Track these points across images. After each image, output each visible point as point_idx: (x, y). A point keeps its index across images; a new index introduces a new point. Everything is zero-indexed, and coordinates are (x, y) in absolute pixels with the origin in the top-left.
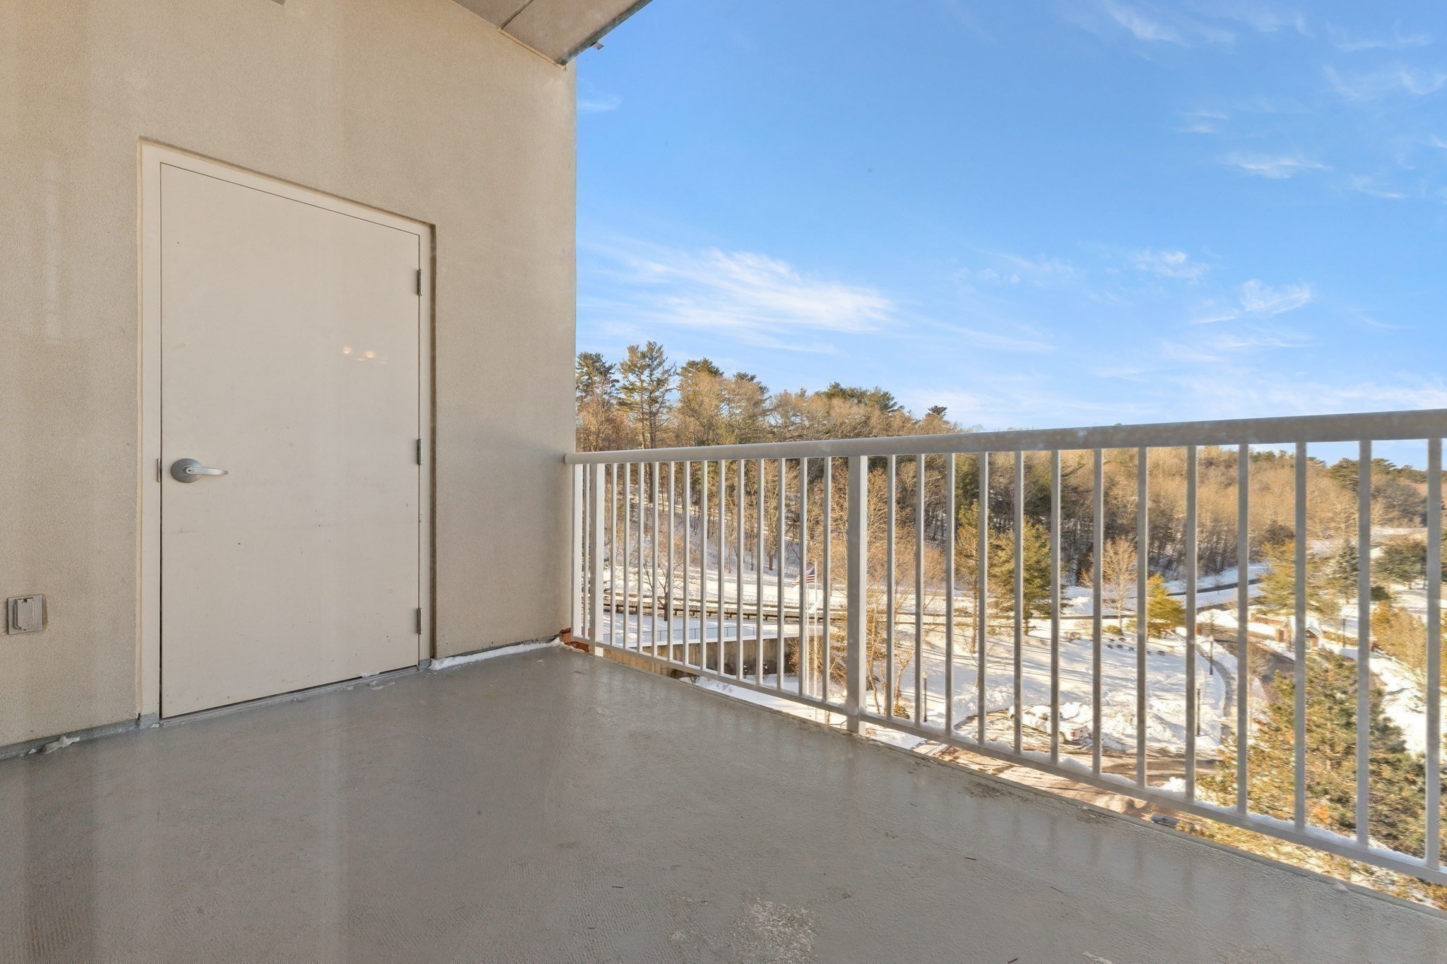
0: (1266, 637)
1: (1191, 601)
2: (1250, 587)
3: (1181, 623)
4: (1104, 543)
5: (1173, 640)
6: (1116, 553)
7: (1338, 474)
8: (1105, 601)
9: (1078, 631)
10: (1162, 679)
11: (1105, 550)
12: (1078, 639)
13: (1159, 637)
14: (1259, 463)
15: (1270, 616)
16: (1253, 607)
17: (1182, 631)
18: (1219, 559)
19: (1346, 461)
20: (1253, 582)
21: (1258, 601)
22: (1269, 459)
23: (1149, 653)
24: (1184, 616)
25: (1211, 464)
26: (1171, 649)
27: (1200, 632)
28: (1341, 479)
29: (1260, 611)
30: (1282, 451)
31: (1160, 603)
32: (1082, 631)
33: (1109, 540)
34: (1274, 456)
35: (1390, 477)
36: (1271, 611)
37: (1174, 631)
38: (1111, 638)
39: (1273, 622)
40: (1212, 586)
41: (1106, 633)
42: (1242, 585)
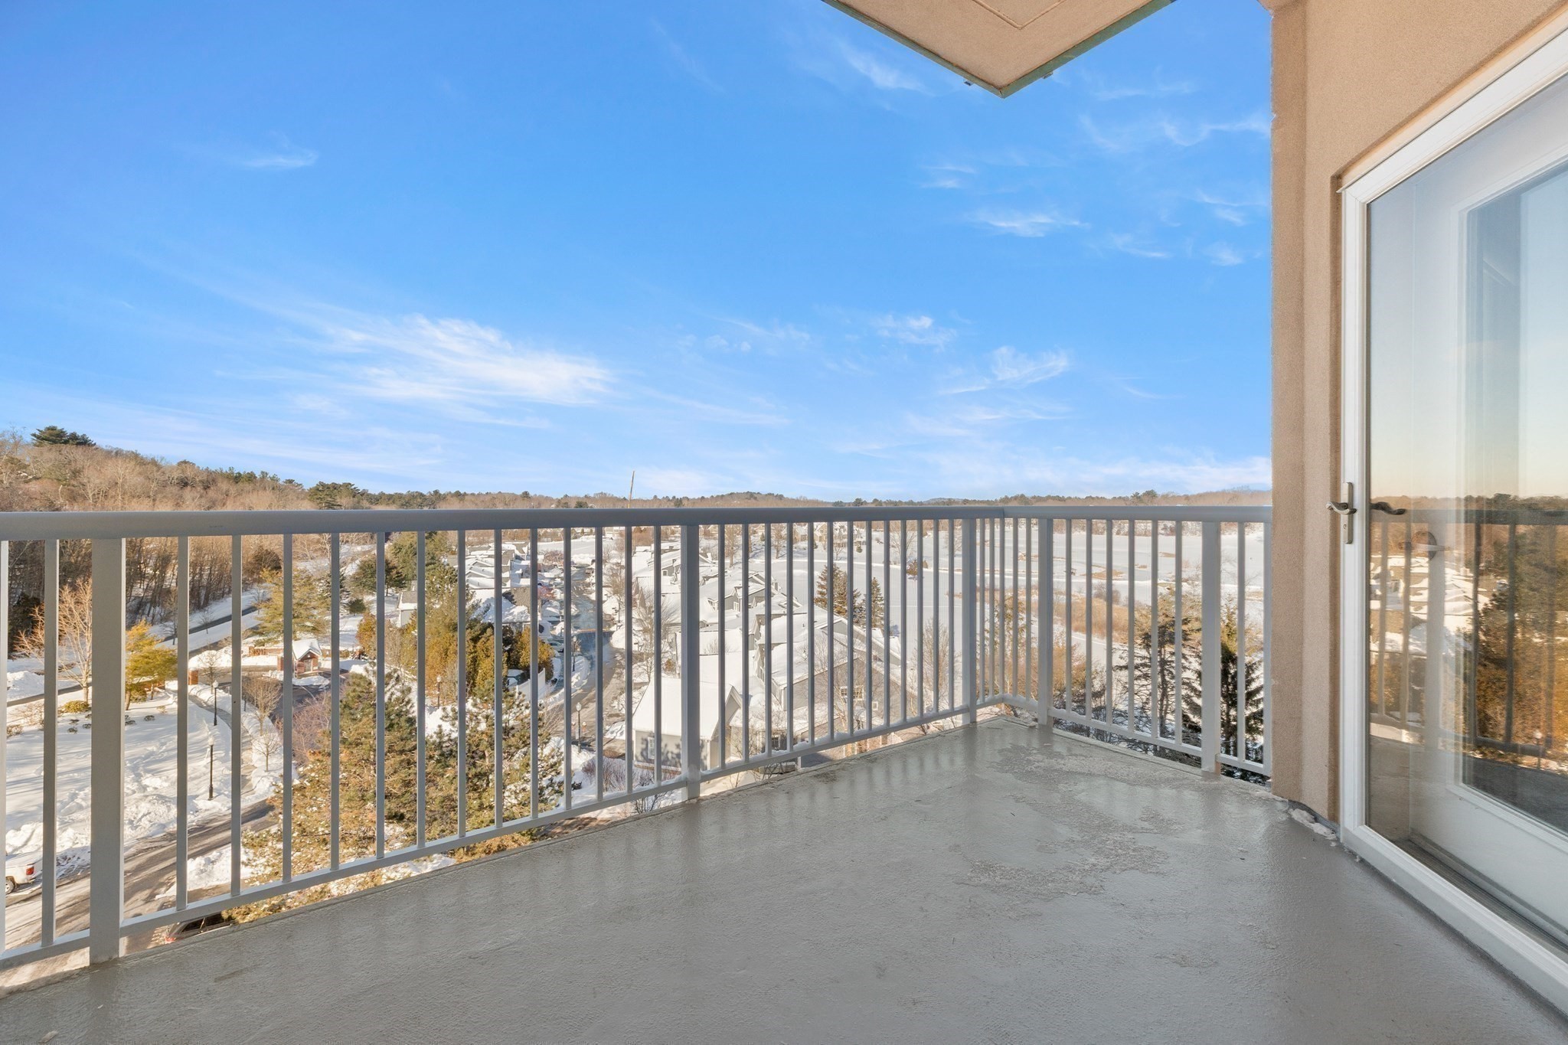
0: (267, 669)
1: (183, 645)
2: (243, 618)
3: (172, 677)
4: (60, 592)
5: (162, 698)
6: (78, 603)
7: (316, 496)
8: (61, 668)
9: (16, 723)
10: (155, 749)
11: (62, 602)
12: (17, 733)
13: (144, 700)
14: (240, 484)
15: (268, 646)
16: (251, 639)
17: (173, 685)
18: (203, 592)
19: (322, 484)
20: (246, 612)
21: (255, 631)
22: (252, 481)
23: (130, 722)
24: (174, 666)
25: (186, 484)
26: (162, 710)
27: (195, 681)
28: (318, 501)
29: (259, 643)
30: (262, 472)
31: (147, 657)
32: (22, 722)
33: (66, 587)
34: (255, 477)
35: (356, 499)
36: (269, 640)
37: (163, 688)
38: (74, 718)
39: (271, 651)
40: (199, 625)
41: (65, 714)
42: (234, 618)
